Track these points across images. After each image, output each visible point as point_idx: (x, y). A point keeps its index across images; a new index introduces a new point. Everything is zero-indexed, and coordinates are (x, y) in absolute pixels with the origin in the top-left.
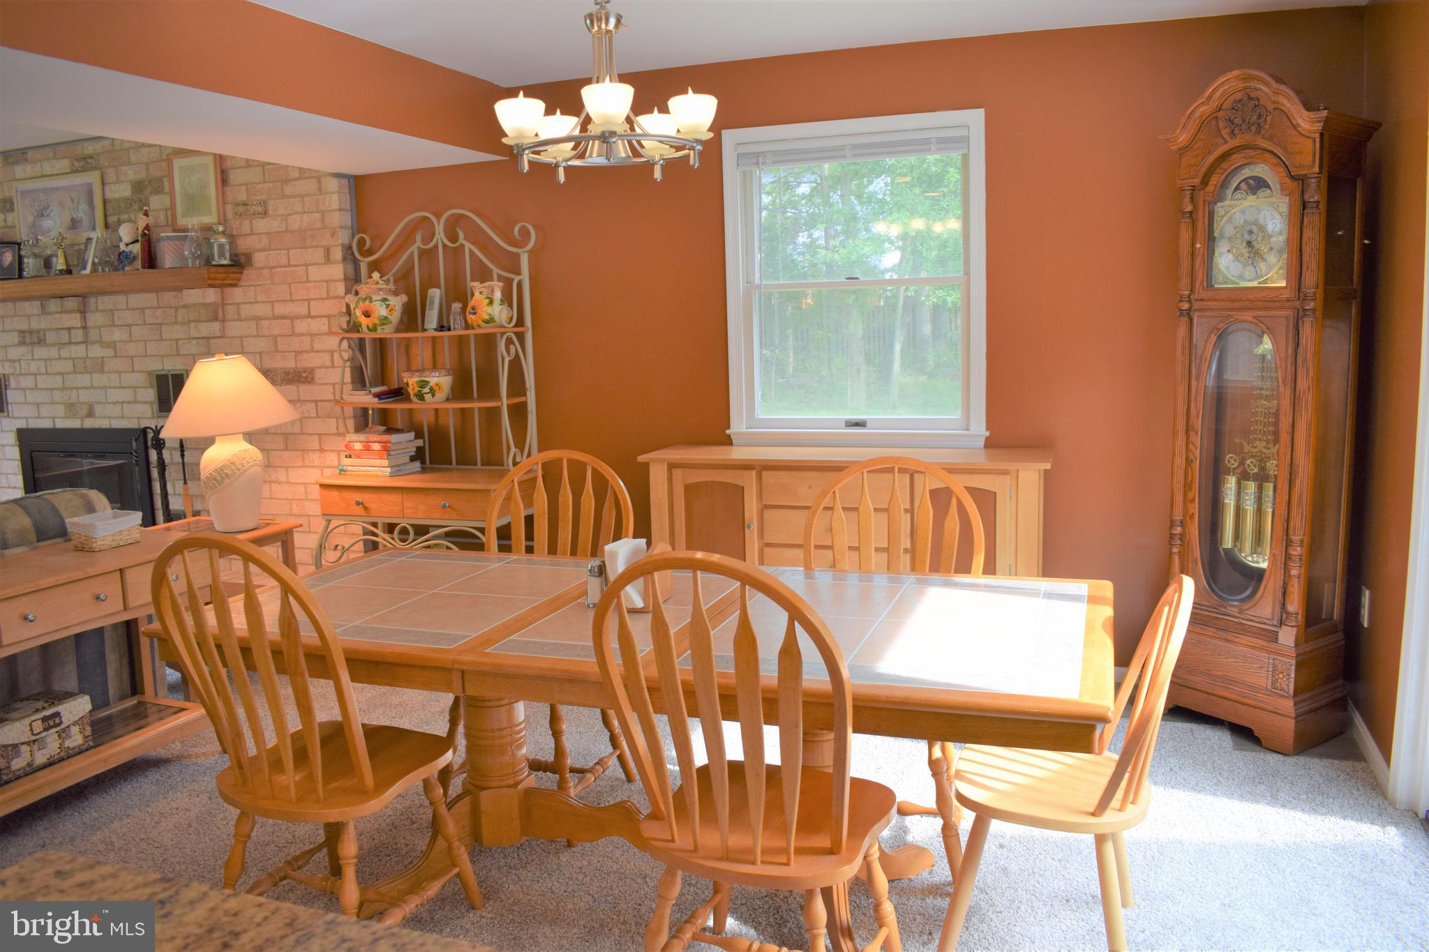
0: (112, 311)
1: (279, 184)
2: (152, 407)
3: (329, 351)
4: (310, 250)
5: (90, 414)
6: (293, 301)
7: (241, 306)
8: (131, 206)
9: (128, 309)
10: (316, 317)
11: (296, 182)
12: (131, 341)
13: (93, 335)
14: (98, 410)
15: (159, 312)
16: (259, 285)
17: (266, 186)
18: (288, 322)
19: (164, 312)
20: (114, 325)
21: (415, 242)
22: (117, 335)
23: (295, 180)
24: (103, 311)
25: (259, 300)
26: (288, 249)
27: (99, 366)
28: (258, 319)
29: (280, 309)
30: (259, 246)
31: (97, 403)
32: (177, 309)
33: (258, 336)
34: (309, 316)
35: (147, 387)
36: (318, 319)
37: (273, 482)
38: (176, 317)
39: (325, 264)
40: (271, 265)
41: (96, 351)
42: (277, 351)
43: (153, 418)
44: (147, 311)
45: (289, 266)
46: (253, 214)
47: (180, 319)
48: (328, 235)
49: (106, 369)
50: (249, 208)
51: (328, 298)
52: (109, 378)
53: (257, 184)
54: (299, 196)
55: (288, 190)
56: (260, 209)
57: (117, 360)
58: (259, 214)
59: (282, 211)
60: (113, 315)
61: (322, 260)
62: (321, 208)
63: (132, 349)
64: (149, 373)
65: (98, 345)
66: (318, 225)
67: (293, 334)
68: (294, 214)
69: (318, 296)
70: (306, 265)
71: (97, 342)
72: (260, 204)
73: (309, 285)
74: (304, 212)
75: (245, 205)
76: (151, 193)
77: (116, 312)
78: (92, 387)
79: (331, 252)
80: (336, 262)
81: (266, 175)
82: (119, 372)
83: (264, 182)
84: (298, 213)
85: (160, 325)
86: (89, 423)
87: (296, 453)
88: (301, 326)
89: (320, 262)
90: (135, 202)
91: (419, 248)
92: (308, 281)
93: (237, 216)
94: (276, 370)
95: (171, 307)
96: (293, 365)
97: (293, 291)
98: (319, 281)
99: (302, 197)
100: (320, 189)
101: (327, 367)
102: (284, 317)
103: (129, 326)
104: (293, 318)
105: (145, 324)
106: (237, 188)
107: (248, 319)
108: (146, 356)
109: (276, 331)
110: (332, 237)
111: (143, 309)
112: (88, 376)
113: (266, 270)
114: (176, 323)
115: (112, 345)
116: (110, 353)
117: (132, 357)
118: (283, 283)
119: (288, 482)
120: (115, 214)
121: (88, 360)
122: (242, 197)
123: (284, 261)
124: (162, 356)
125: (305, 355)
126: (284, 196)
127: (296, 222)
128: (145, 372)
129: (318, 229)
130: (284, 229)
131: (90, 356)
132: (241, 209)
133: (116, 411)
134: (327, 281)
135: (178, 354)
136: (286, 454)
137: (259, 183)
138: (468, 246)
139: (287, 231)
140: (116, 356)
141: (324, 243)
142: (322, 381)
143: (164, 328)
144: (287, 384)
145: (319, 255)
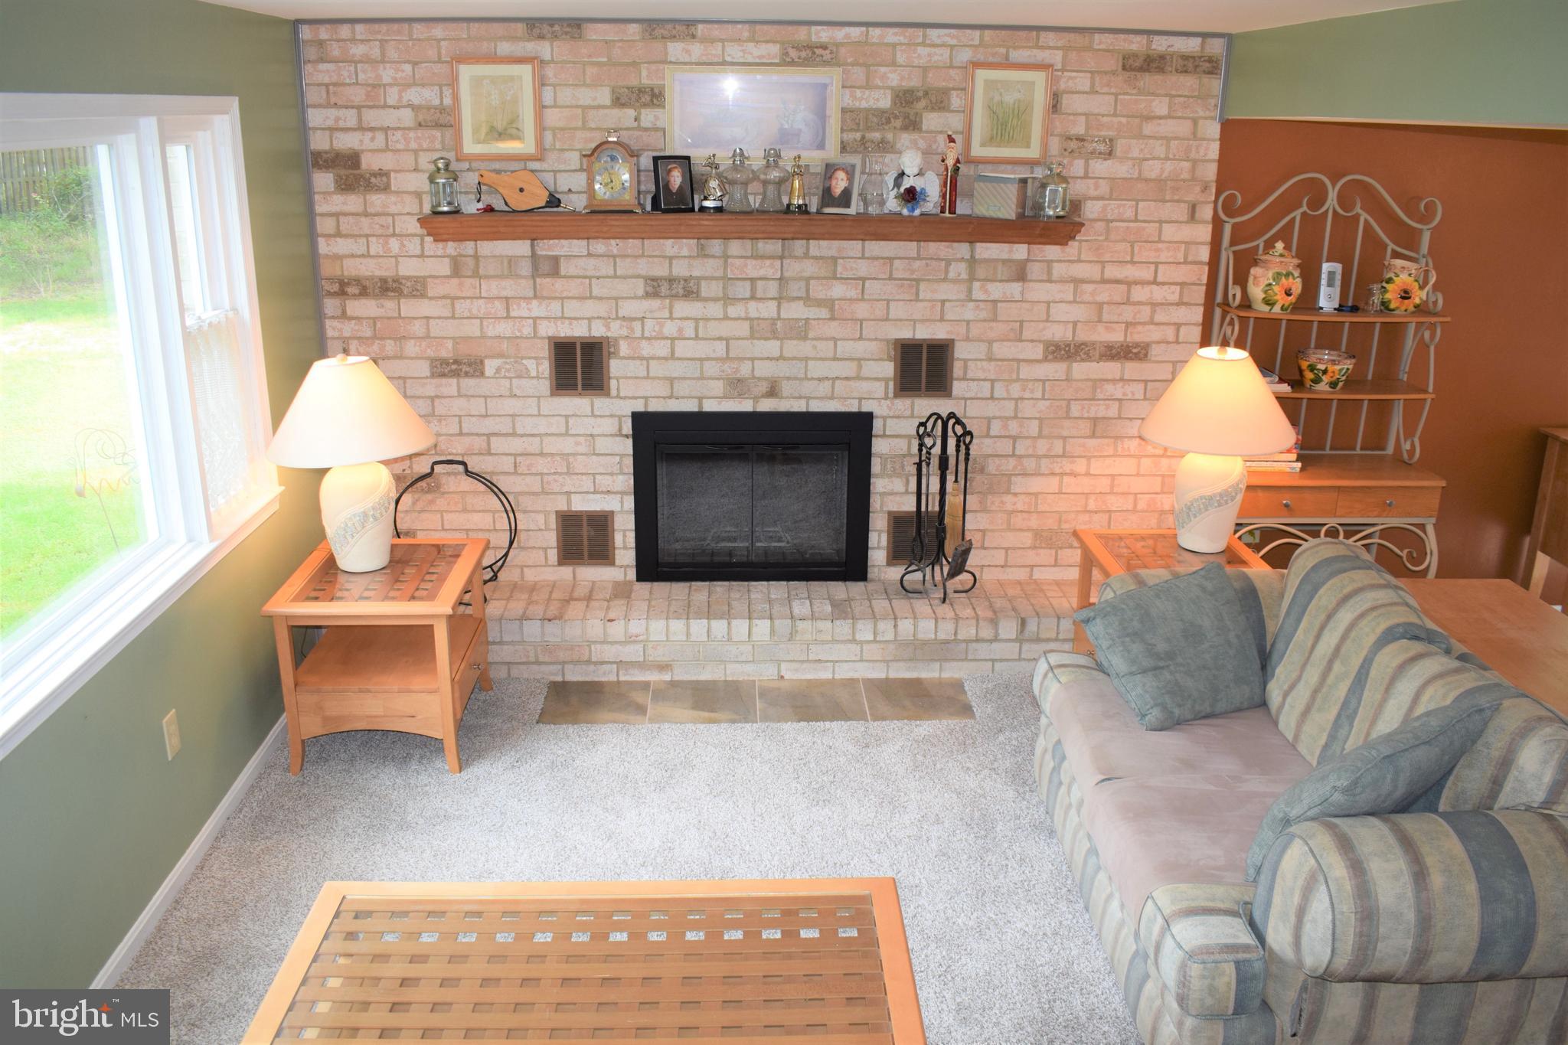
0: (834, 259)
1: (1137, 121)
2: (887, 388)
3: (1175, 324)
4: (1168, 204)
5: (773, 392)
6: (1132, 262)
7: (1055, 264)
8: (888, 121)
9: (863, 257)
10: (1163, 284)
11: (1162, 121)
12: (863, 299)
13: (796, 289)
14: (786, 388)
15: (917, 264)
16: (1087, 241)
17: (1116, 120)
18: (1124, 287)
19: (927, 265)
20: (836, 278)
21: (1300, 206)
22: (838, 290)
23: (1160, 118)
24: (816, 258)
25: (1083, 257)
26: (1137, 201)
27: (800, 331)
28: (1077, 282)
29: (1111, 272)
30: (1092, 193)
31: (788, 379)
32: (948, 263)
33: (1074, 301)
34: (1155, 282)
35: (881, 359)
36: (1166, 287)
37: (1066, 474)
38: (947, 272)
39: (1187, 222)
40: (1109, 217)
41: (795, 311)
42: (1100, 321)
43: (886, 398)
44: (897, 263)
45: (1136, 220)
46: (1092, 153)
47: (952, 275)
48: (1198, 189)
49: (810, 335)
50: (1086, 144)
51: (1185, 262)
52: (815, 347)
53: (1103, 116)
54: (1162, 138)
55: (1148, 129)
56: (1102, 148)
57: (835, 324)
58: (1100, 153)
59: (1135, 153)
60: (835, 266)
61: (1185, 218)
62: (1193, 155)
63: (862, 310)
64: (888, 341)
65: (801, 303)
66: (1185, 175)
67: (1128, 302)
68: (1154, 159)
69: (1171, 260)
70: (1161, 222)
71: (799, 298)
72: (1104, 141)
73: (1160, 245)
74: (1167, 159)
75: (1080, 139)
76: (925, 108)
77: (840, 261)
78: (781, 358)
79: (1197, 209)
80: (1204, 222)
81: (1119, 107)
82: (835, 340)
83: (1115, 115)
84: (1159, 159)
85: (918, 281)
86: (767, 406)
87: (1106, 441)
88: (1139, 293)
89: (1181, 219)
90: (896, 117)
91: (1304, 214)
92: (1160, 241)
93: (1067, 153)
94: (1094, 343)
95: (939, 259)
96: (1122, 339)
97: (1136, 251)
98: (1176, 242)
99: (1167, 139)
100: (1194, 134)
101: (1168, 343)
102: (1117, 282)
103: (864, 279)
104: (1130, 283)
105: (891, 278)
106: (1071, 117)
107: (1062, 281)
108: (887, 319)
109: (1103, 297)
110: (1203, 192)
111: (891, 259)
112: (778, 343)
113: (1100, 223)
114: (945, 280)
115: (829, 304)
116: (824, 313)
117: (861, 322)
118: (1124, 240)
119: (1088, 474)
120: (858, 130)
121: (779, 324)
122: (1079, 129)
123: (1129, 214)
124: (915, 321)
125: (1140, 328)
126: (1140, 136)
127: (1153, 169)
128: (881, 340)
129: (1184, 181)
130: (1136, 175)
131: (783, 315)
132: (1073, 145)
133: (824, 388)
134: (1185, 243)
135: (942, 320)
136: (1092, 443)
137: (1107, 115)
138: (1364, 216)
139: (1139, 179)
140: (833, 319)
141: (1191, 198)
142: (1159, 358)
143: (922, 286)
144: (1107, 360)
145: (1181, 212)
